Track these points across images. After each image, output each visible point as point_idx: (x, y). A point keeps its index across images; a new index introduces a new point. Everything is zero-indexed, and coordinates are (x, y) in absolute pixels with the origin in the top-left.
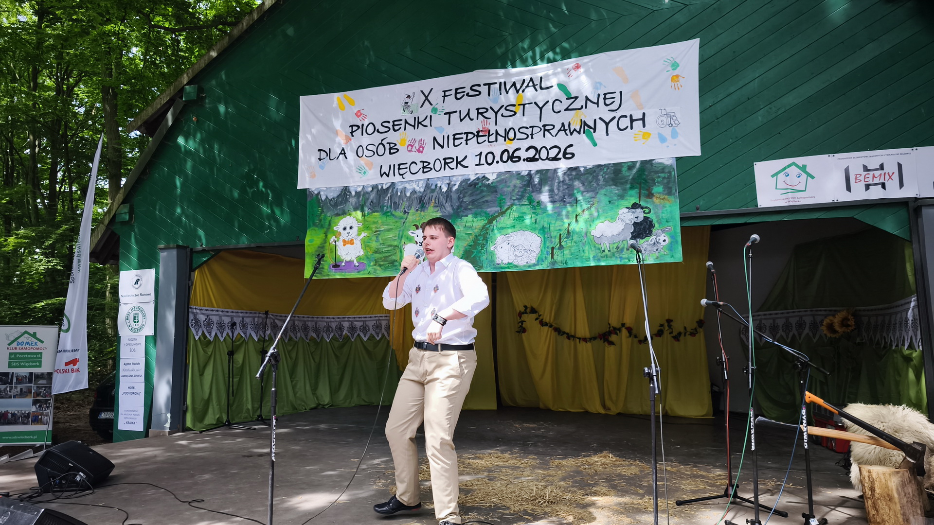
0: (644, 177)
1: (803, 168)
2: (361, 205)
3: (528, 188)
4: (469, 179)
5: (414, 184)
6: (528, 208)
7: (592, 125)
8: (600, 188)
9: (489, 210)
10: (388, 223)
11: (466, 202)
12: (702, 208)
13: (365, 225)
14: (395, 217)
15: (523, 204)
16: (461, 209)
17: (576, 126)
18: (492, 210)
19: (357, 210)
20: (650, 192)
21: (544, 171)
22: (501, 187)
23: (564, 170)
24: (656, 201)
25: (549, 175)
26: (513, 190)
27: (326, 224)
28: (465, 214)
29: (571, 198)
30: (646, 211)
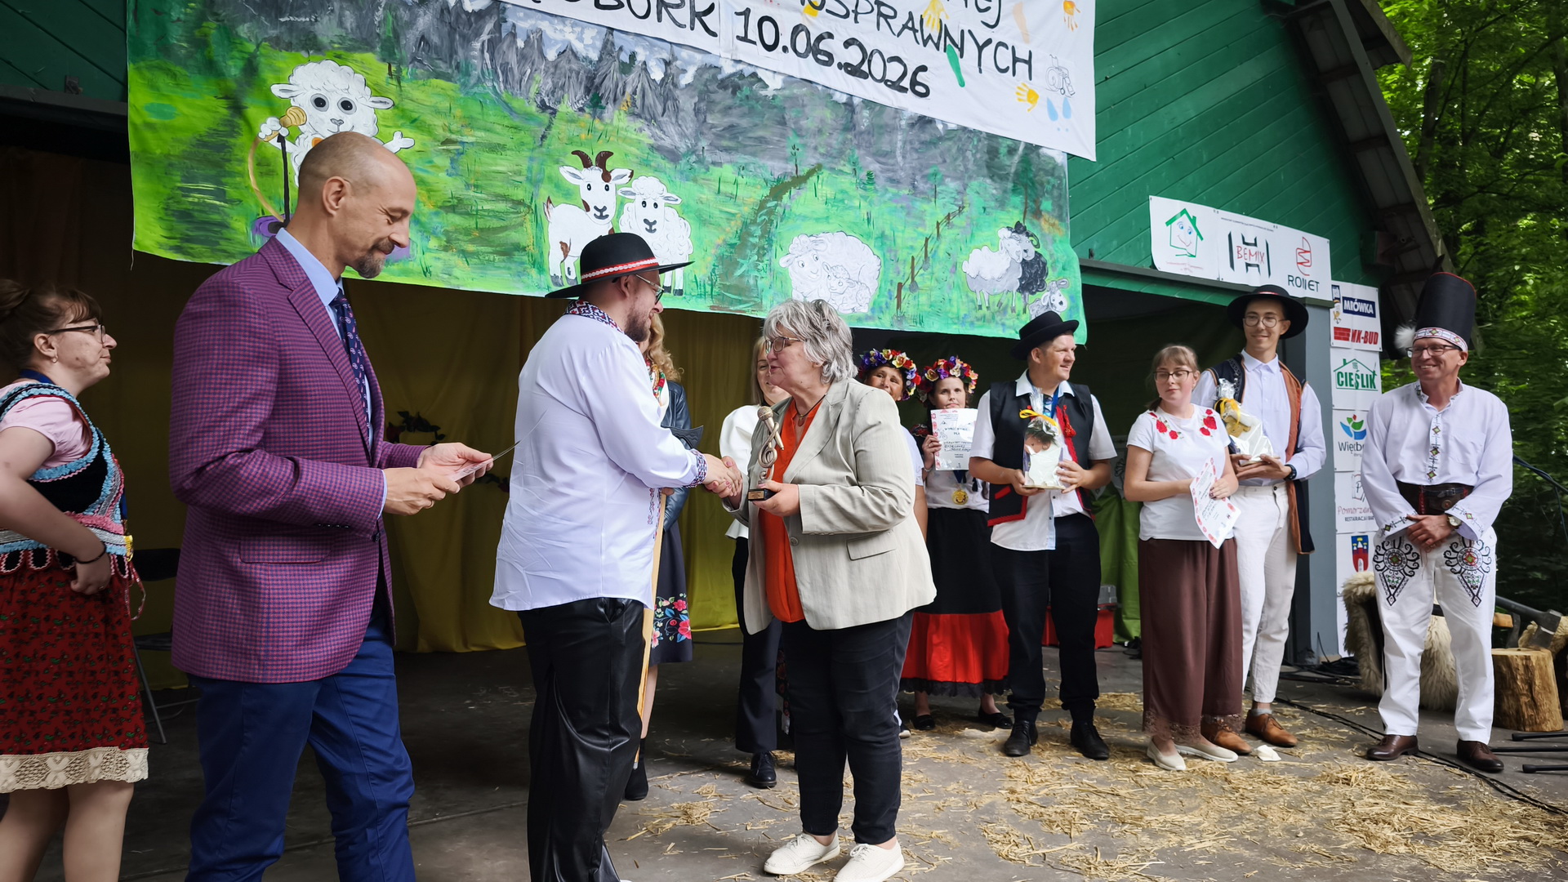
0: (1032, 175)
1: (1193, 220)
2: (383, 37)
3: (849, 136)
4: (718, 69)
5: (568, 29)
6: (852, 183)
7: (958, 40)
8: (970, 177)
9: (770, 163)
10: (489, 125)
11: (713, 126)
12: (1096, 257)
13: (403, 110)
14: (511, 110)
15: (841, 172)
16: (704, 143)
17: (931, 29)
18: (775, 167)
19: (367, 51)
20: (1038, 207)
21: (878, 108)
22: (793, 114)
23: (911, 118)
24: (1045, 226)
25: (886, 118)
26: (820, 131)
27: (230, 63)
28: (716, 158)
29: (926, 183)
30: (1035, 243)
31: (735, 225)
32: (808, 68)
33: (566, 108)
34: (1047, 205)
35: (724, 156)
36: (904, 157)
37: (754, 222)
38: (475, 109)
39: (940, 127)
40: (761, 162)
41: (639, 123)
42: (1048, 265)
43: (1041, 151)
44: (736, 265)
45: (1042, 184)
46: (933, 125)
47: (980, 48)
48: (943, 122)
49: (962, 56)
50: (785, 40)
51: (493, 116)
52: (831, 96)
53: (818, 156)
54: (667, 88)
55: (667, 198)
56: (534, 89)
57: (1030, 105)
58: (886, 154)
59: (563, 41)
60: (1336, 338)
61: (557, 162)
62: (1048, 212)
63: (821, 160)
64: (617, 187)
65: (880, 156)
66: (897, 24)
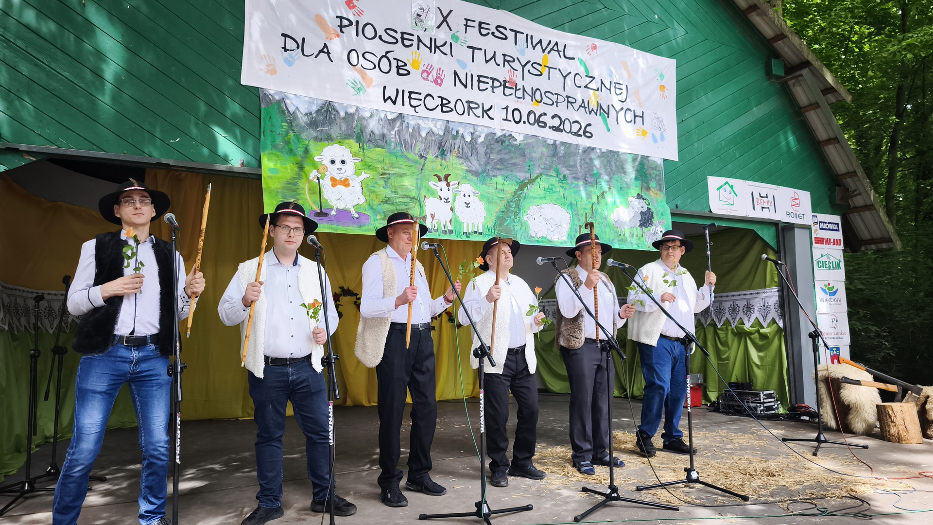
0: (645, 171)
1: (732, 187)
2: (356, 132)
3: (555, 159)
4: (495, 134)
5: (430, 123)
6: (556, 181)
7: (606, 110)
8: (614, 174)
9: (518, 174)
10: (400, 166)
11: (493, 160)
12: (679, 207)
13: (365, 162)
14: (408, 159)
15: (551, 176)
16: (489, 167)
17: (593, 105)
18: (522, 175)
19: (350, 139)
20: (648, 186)
21: (568, 145)
22: (529, 151)
23: (584, 148)
24: (652, 195)
25: (572, 149)
26: (541, 158)
27: (298, 149)
28: (494, 174)
29: (592, 178)
30: (647, 203)
31: (504, 203)
32: (535, 130)
33: (430, 157)
34: (653, 184)
35: (498, 172)
36: (581, 167)
37: (512, 201)
38: (394, 159)
39: (598, 151)
40: (515, 174)
41: (461, 161)
42: (654, 214)
43: (649, 158)
44: (506, 220)
45: (650, 175)
46: (595, 151)
47: (617, 113)
48: (600, 149)
49: (608, 117)
50: (524, 118)
51: (402, 162)
52: (545, 141)
53: (540, 169)
54: (473, 144)
55: (474, 193)
56: (417, 149)
57: (643, 137)
58: (572, 166)
59: (428, 128)
60: (816, 243)
61: (428, 180)
62: (654, 188)
63: (542, 171)
64: (453, 189)
65: (570, 167)
66: (576, 106)
